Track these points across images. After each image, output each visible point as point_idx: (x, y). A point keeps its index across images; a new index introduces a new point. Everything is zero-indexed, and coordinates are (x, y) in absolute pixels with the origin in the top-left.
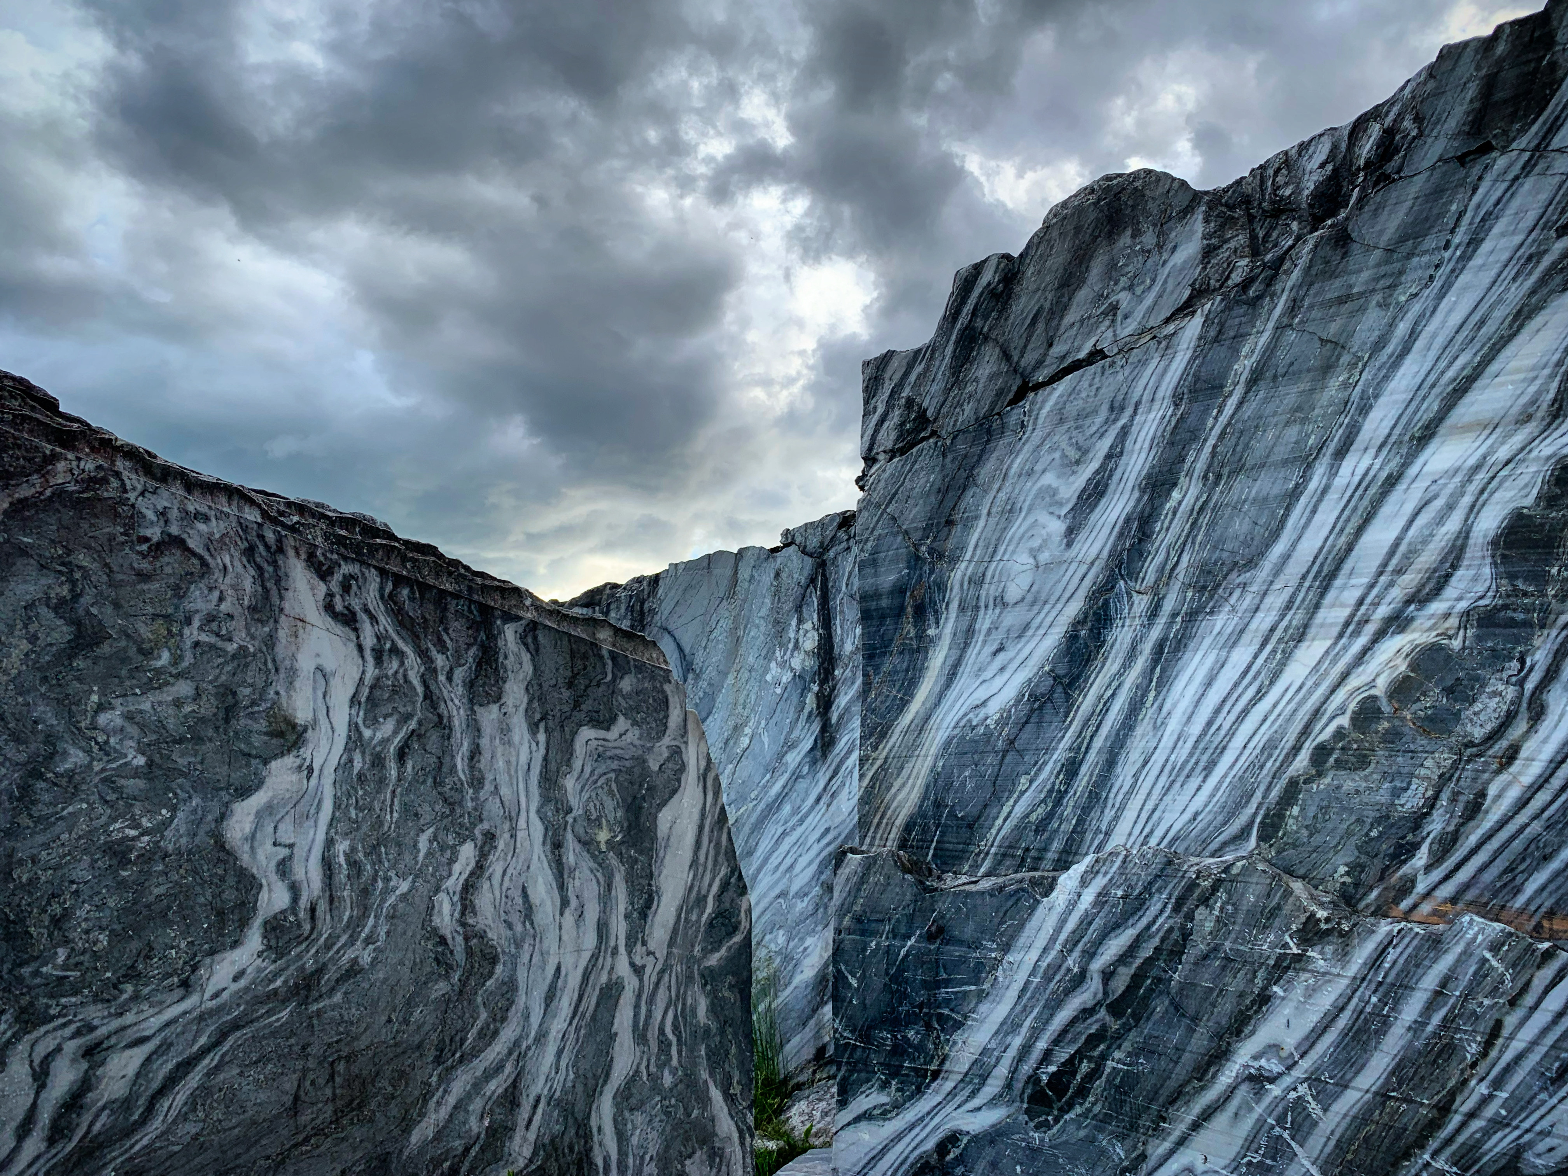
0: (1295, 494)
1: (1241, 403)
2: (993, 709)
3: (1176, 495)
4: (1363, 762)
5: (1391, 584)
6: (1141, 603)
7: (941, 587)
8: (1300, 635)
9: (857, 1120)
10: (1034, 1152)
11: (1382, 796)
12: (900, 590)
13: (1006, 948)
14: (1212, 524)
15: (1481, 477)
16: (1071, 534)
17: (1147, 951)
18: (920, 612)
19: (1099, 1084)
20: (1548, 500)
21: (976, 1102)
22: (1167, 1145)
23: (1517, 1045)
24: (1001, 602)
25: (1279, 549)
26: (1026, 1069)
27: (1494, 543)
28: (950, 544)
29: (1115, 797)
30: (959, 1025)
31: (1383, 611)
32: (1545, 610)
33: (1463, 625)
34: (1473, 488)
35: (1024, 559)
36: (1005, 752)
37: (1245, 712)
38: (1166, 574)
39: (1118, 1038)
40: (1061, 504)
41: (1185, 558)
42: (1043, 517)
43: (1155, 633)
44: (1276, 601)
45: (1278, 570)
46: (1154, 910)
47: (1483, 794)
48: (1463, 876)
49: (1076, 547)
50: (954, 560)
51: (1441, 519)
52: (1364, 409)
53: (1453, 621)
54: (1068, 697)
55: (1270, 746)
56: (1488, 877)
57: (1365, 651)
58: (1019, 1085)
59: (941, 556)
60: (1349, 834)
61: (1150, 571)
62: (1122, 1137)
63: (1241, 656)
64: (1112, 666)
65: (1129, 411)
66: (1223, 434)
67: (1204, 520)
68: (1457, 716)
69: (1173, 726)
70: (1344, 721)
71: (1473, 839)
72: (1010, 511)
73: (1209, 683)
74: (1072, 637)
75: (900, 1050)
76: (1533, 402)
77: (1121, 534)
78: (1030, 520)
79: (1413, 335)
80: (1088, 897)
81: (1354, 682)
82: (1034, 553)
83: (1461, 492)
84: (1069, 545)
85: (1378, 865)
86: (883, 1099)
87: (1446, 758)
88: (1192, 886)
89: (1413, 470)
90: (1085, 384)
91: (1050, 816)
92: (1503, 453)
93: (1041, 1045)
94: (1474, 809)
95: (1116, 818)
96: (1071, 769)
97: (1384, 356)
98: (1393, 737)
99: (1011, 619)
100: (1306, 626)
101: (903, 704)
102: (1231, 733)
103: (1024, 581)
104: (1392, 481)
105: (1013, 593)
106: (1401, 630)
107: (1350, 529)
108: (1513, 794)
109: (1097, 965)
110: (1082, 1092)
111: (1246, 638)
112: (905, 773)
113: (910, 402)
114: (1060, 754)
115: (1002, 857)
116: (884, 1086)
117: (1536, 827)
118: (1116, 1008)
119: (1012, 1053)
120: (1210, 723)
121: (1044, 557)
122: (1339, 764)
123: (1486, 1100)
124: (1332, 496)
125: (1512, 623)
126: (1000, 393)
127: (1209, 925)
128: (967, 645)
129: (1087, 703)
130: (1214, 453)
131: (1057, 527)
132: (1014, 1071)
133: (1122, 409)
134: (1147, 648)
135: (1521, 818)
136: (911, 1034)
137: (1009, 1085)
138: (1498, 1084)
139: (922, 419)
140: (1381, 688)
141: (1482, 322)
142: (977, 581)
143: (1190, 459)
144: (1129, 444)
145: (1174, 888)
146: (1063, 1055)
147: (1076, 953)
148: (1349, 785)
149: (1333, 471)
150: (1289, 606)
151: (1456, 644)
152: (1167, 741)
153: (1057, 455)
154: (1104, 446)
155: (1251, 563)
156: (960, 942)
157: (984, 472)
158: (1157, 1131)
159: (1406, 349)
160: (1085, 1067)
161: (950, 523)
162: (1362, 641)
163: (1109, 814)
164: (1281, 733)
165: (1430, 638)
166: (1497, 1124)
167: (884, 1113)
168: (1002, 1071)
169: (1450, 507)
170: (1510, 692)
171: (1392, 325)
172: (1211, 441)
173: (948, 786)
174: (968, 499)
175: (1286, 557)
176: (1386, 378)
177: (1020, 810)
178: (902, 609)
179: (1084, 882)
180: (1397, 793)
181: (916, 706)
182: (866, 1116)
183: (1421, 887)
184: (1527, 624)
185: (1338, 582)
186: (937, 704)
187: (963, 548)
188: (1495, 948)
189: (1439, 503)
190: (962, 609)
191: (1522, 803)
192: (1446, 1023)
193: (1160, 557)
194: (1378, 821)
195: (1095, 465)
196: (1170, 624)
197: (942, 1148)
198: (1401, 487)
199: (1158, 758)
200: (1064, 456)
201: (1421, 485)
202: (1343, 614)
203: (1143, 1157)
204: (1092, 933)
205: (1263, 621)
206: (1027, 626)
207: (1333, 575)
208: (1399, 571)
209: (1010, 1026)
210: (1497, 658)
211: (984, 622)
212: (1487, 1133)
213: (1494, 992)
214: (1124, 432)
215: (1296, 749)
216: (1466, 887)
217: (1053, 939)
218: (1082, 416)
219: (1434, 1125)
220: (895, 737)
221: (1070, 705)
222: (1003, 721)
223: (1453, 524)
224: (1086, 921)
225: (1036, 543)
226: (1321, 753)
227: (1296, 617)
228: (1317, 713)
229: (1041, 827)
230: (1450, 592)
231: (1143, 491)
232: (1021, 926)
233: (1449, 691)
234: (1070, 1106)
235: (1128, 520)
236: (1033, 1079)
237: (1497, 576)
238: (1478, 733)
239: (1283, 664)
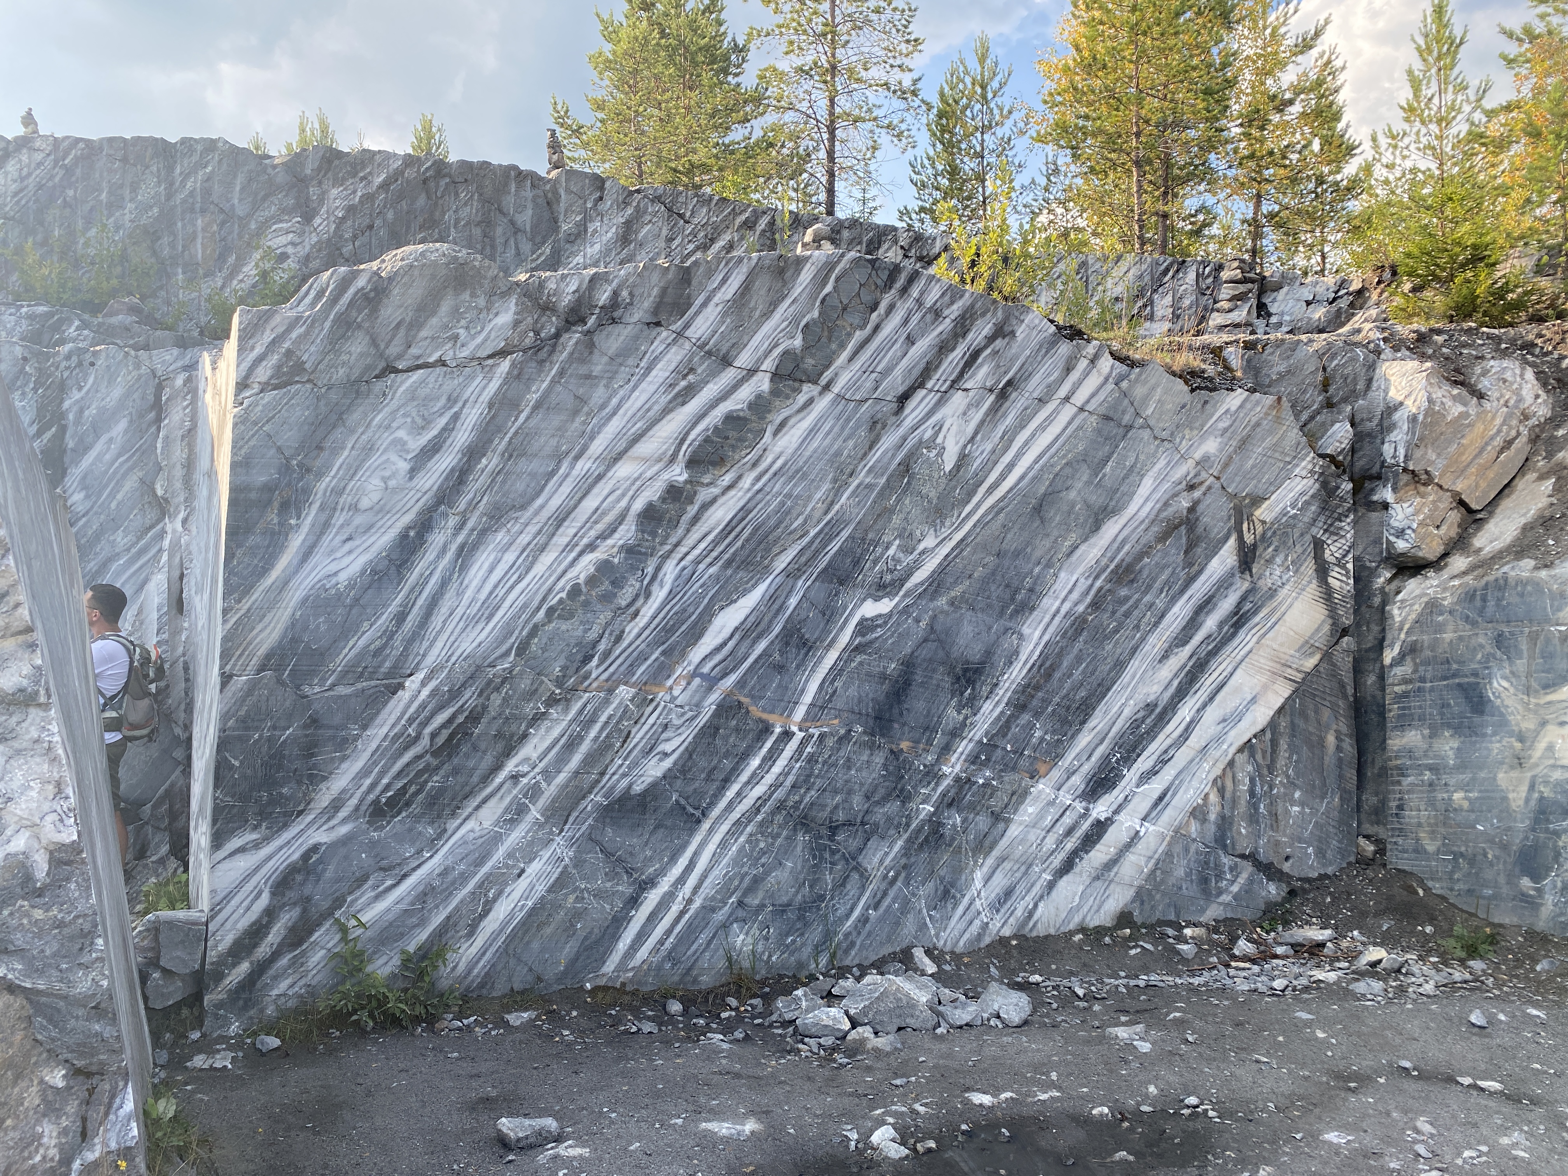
0: (553, 473)
1: (528, 418)
2: (343, 577)
3: (484, 461)
4: (571, 615)
5: (591, 528)
6: (452, 521)
7: (307, 492)
8: (543, 549)
9: (231, 855)
10: (373, 843)
11: (579, 633)
12: (269, 489)
13: (365, 727)
14: (504, 482)
15: (638, 483)
16: (413, 472)
17: (461, 719)
18: (285, 506)
19: (421, 797)
20: (663, 499)
21: (331, 823)
22: (459, 821)
23: (636, 740)
24: (354, 508)
25: (539, 501)
26: (372, 797)
27: (639, 515)
28: (318, 463)
29: (430, 634)
30: (325, 779)
31: (585, 541)
32: (654, 548)
33: (619, 552)
34: (634, 488)
35: (376, 482)
36: (351, 607)
37: (512, 587)
38: (472, 506)
39: (437, 768)
40: (408, 452)
41: (485, 499)
42: (394, 457)
43: (460, 539)
44: (532, 529)
45: (537, 513)
46: (466, 697)
47: (623, 632)
48: (611, 669)
49: (415, 481)
50: (320, 475)
51: (618, 500)
52: (592, 438)
53: (616, 550)
54: (399, 573)
55: (525, 606)
56: (622, 669)
57: (575, 560)
58: (363, 808)
59: (308, 470)
60: (562, 651)
61: (462, 504)
62: (432, 823)
63: (510, 557)
64: (430, 556)
65: (460, 404)
66: (516, 433)
67: (500, 479)
68: (615, 595)
69: (469, 593)
70: (563, 595)
71: (618, 652)
72: (369, 449)
73: (491, 570)
74: (404, 536)
75: (272, 802)
76: (664, 453)
77: (446, 478)
78: (384, 458)
79: (619, 407)
80: (425, 692)
81: (569, 575)
82: (385, 480)
83: (628, 490)
84: (411, 479)
85: (575, 665)
86: (255, 836)
87: (609, 614)
88: (490, 682)
89: (610, 474)
90: (432, 379)
91: (384, 646)
92: (649, 474)
93: (385, 781)
94: (619, 639)
95: (431, 646)
96: (401, 617)
97: (604, 413)
98: (586, 604)
99: (359, 520)
100: (547, 544)
101: (265, 571)
102: (503, 599)
103: (375, 497)
104: (600, 477)
105: (365, 503)
106: (592, 551)
107: (577, 498)
108: (636, 631)
109: (428, 730)
110: (408, 804)
111: (513, 548)
112: (266, 620)
113: (289, 353)
114: (393, 608)
115: (345, 673)
116: (255, 828)
117: (643, 646)
118: (435, 754)
119: (364, 788)
120: (491, 593)
121: (392, 483)
122: (560, 617)
123: (621, 766)
124: (570, 479)
125: (640, 553)
126: (368, 368)
127: (498, 702)
128: (322, 533)
129: (412, 578)
130: (510, 442)
131: (404, 466)
132: (362, 800)
133: (455, 402)
134: (454, 547)
135: (638, 642)
136: (285, 790)
137: (357, 808)
138: (625, 759)
139: (300, 367)
140: (581, 580)
141: (648, 410)
142: (339, 492)
143: (496, 441)
144: (458, 424)
145: (480, 683)
146: (399, 784)
147: (414, 725)
148: (564, 627)
149: (572, 466)
150: (539, 532)
151: (616, 560)
152: (465, 602)
153: (409, 420)
154: (443, 421)
155: (523, 507)
156: (330, 727)
157: (352, 419)
158: (453, 814)
159: (614, 413)
160: (413, 789)
161: (320, 448)
162: (573, 555)
163: (425, 644)
164: (531, 600)
165: (604, 556)
166: (624, 775)
167: (257, 845)
168: (354, 801)
169: (623, 495)
170: (638, 585)
171: (610, 398)
172: (509, 435)
173: (305, 628)
174: (338, 433)
175: (542, 507)
176: (604, 425)
177: (362, 643)
178: (270, 502)
179: (424, 684)
180: (586, 631)
181: (273, 572)
182: (242, 850)
183: (594, 676)
184: (645, 554)
185: (566, 524)
186: (296, 572)
187: (329, 468)
188: (632, 700)
189: (618, 492)
190: (322, 508)
191: (639, 635)
192: (607, 737)
193: (470, 496)
194: (577, 645)
195: (435, 432)
196: (469, 535)
197: (306, 856)
198: (603, 481)
199: (460, 611)
200: (413, 421)
201: (613, 481)
202: (566, 540)
203: (445, 830)
204: (426, 713)
205: (524, 539)
206: (371, 526)
207: (564, 520)
208: (596, 522)
209: (364, 773)
210: (633, 569)
211: (339, 519)
212: (618, 781)
213: (630, 719)
214: (456, 417)
215: (538, 609)
216: (613, 674)
217: (399, 719)
218: (429, 399)
219: (598, 781)
220: (257, 594)
221: (401, 578)
222: (351, 586)
223: (623, 503)
224: (423, 706)
225: (387, 473)
226: (551, 611)
227: (539, 539)
228: (550, 590)
229: (378, 652)
230: (617, 535)
231: (464, 455)
232: (378, 712)
233: (613, 583)
234: (399, 813)
235: (453, 470)
236: (376, 802)
237: (637, 531)
238: (624, 603)
239: (533, 563)
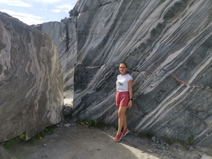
0: (131, 24)
1: (127, 11)
2: (94, 47)
3: (118, 22)
4: (134, 55)
5: (140, 35)
6: (113, 35)
7: (89, 31)
8: (130, 41)
9: (76, 93)
10: (97, 95)
11: (136, 59)
12: (83, 31)
13: (95, 74)
14: (122, 26)
15: (151, 24)
16: (105, 26)
17: (110, 74)
18: (86, 34)
19: (104, 88)
20: (157, 27)
21: (90, 90)
22: (111, 94)
23: (145, 83)
24: (96, 34)
25: (129, 30)
26: (96, 87)
27: (151, 32)
28: (90, 26)
29: (108, 58)
30: (89, 83)
31: (139, 39)
32: (154, 39)
33: (146, 41)
34: (150, 25)
35: (99, 29)
36: (96, 52)
37: (123, 49)
38: (116, 32)
39: (106, 83)
40: (104, 22)
41: (118, 30)
42: (102, 23)
43: (114, 39)
44: (128, 36)
45: (128, 33)
46: (111, 70)
47: (145, 59)
48: (142, 67)
49: (106, 27)
50: (90, 28)
51: (146, 28)
52: (140, 14)
53: (145, 40)
54: (103, 46)
55: (125, 53)
56: (144, 67)
57: (136, 43)
58: (95, 89)
59: (89, 27)
60: (132, 62)
61: (114, 32)
62: (106, 93)
63: (123, 43)
64: (109, 43)
65: (114, 10)
66: (124, 15)
67: (121, 26)
68: (144, 50)
69: (115, 50)
70: (133, 50)
71: (144, 63)
72: (98, 22)
73: (119, 45)
74: (104, 39)
75: (82, 85)
76: (158, 16)
77: (111, 27)
78: (100, 23)
79: (147, 5)
80: (104, 69)
81: (135, 46)
82: (101, 28)
83: (149, 26)
84: (105, 27)
85: (134, 66)
86: (80, 91)
87: (142, 55)
88: (116, 68)
89: (144, 22)
90: (108, 6)
91: (100, 60)
92: (154, 21)
93: (98, 84)
94: (144, 60)
95: (108, 60)
96: (103, 55)
97: (143, 8)
98: (138, 52)
99: (97, 36)
100: (130, 40)
101: (83, 46)
102: (121, 51)
103: (99, 31)
104: (142, 23)
105: (98, 33)
106: (140, 41)
107: (137, 29)
108: (148, 59)
109: (105, 76)
110: (102, 89)
111: (124, 41)
112: (83, 54)
113: (85, 4)
114: (102, 53)
115: (94, 64)
116: (80, 89)
117: (150, 62)
118: (106, 80)
119: (95, 85)
120: (119, 50)
121: (102, 28)
122: (132, 55)
123: (141, 88)
124: (135, 24)
125: (151, 41)
126: (98, 5)
127: (117, 72)
128: (91, 39)
129: (105, 47)
130: (123, 18)
131: (104, 25)
132: (95, 87)
133: (113, 10)
134: (113, 41)
135: (148, 61)
136: (83, 84)
137: (94, 88)
138: (143, 87)
139: (87, 8)
140: (137, 47)
141: (154, 5)
142: (93, 31)
143: (120, 18)
144: (113, 15)
145: (114, 68)
146: (100, 85)
147: (103, 75)
148: (133, 57)
149: (136, 22)
150: (129, 37)
151: (145, 43)
152: (114, 52)
153: (104, 15)
154: (110, 14)
155: (126, 32)
156: (90, 74)
157: (95, 16)
158: (110, 92)
159: (146, 7)
160: (103, 86)
161: (90, 23)
162: (136, 42)
163: (107, 60)
164: (126, 51)
165: (143, 42)
167: (80, 92)
168: (93, 87)
169: (147, 27)
170: (150, 48)
171: (145, 4)
172: (123, 16)
173: (88, 56)
174: (93, 20)
175: (129, 31)
176: (143, 10)
177: (97, 59)
178: (83, 34)
179: (104, 67)
180: (137, 58)
181: (85, 46)
182: (78, 92)
183: (138, 68)
184: (152, 41)
185: (134, 35)
186: (88, 46)
187: (92, 26)
188: (144, 74)
189: (146, 27)
190: (91, 34)
191: (149, 60)
192: (139, 81)
193: (116, 30)
194: (135, 61)
195: (109, 17)
196: (116, 38)
197: (86, 95)
198: (143, 24)
199: (113, 54)
200: (105, 15)
201: (145, 24)
202: (134, 38)
203: (108, 95)
204: (105, 73)
205: (126, 38)
206: (99, 37)
207: (134, 34)
208: (141, 34)
209: (95, 82)
210: (149, 44)
211: (94, 36)
212: (141, 91)
213: (144, 78)
214: (113, 13)
215: (128, 53)
216: (142, 68)
217: (100, 73)
218: (108, 10)
219: (136, 90)
220: (82, 50)
221: (103, 47)
222: (95, 49)
223: (147, 29)
224: (104, 71)
225: (101, 27)
226: (130, 54)
227: (129, 39)
228: (130, 49)
229: (99, 61)
230: (146, 37)
231: (114, 21)
232: (97, 72)
233: (144, 48)
234: (101, 90)
235: (112, 25)
236: (97, 88)
237: (151, 35)
238: (146, 52)
239: (127, 44)
